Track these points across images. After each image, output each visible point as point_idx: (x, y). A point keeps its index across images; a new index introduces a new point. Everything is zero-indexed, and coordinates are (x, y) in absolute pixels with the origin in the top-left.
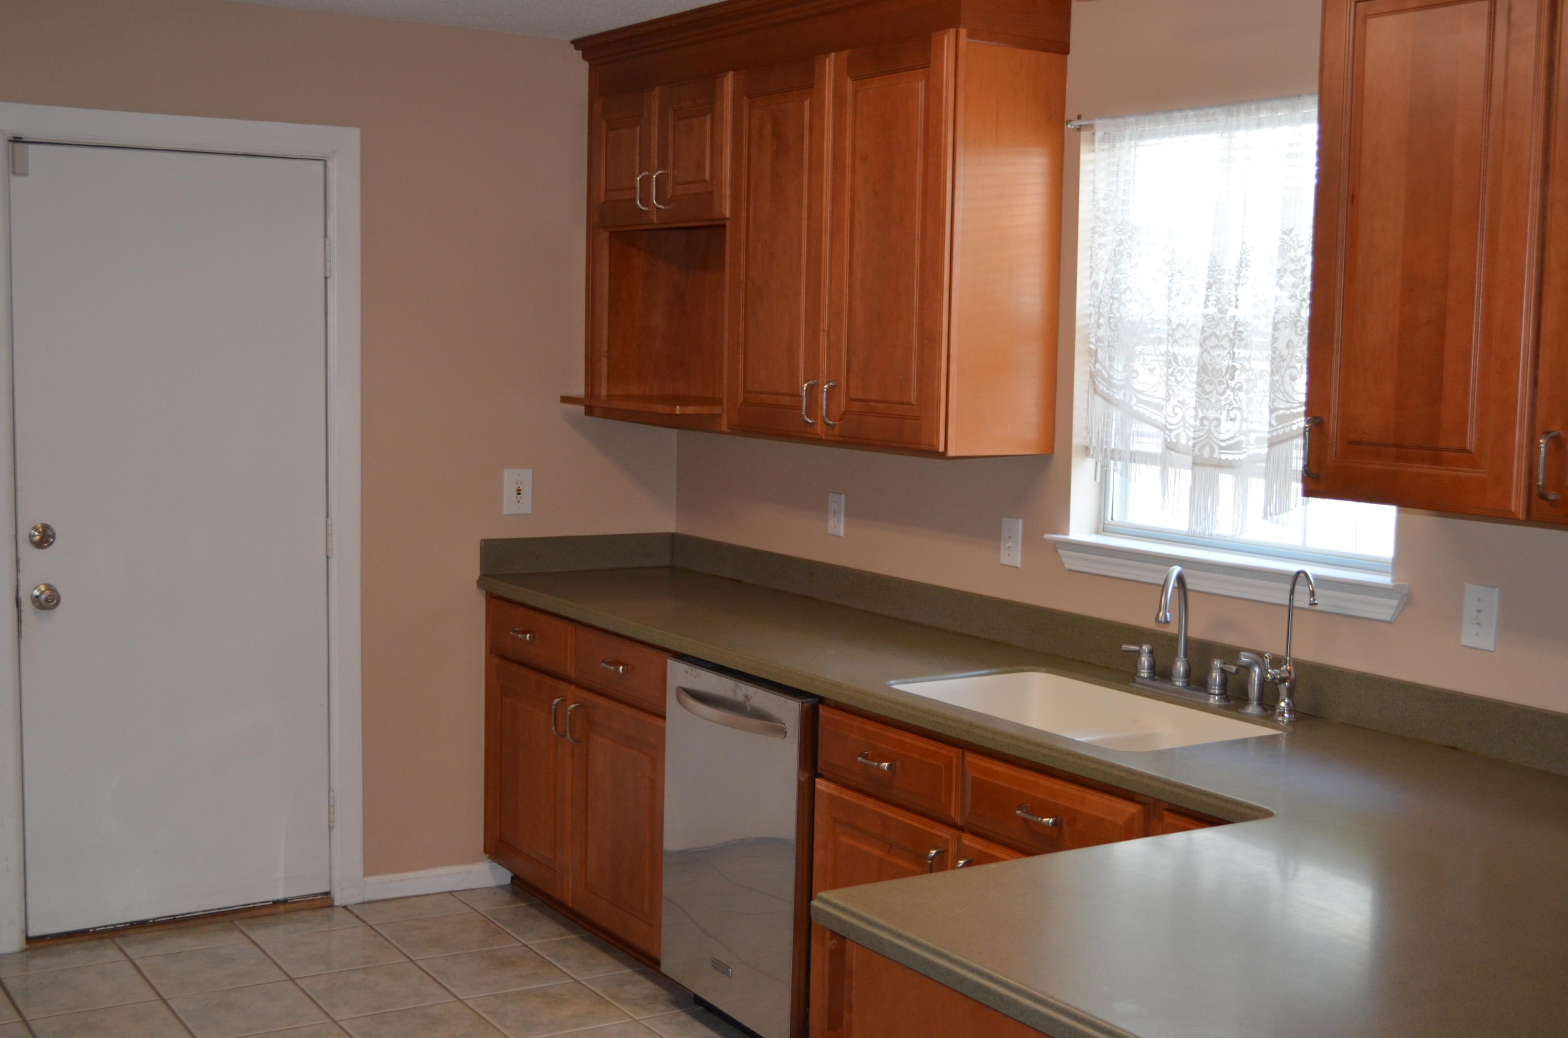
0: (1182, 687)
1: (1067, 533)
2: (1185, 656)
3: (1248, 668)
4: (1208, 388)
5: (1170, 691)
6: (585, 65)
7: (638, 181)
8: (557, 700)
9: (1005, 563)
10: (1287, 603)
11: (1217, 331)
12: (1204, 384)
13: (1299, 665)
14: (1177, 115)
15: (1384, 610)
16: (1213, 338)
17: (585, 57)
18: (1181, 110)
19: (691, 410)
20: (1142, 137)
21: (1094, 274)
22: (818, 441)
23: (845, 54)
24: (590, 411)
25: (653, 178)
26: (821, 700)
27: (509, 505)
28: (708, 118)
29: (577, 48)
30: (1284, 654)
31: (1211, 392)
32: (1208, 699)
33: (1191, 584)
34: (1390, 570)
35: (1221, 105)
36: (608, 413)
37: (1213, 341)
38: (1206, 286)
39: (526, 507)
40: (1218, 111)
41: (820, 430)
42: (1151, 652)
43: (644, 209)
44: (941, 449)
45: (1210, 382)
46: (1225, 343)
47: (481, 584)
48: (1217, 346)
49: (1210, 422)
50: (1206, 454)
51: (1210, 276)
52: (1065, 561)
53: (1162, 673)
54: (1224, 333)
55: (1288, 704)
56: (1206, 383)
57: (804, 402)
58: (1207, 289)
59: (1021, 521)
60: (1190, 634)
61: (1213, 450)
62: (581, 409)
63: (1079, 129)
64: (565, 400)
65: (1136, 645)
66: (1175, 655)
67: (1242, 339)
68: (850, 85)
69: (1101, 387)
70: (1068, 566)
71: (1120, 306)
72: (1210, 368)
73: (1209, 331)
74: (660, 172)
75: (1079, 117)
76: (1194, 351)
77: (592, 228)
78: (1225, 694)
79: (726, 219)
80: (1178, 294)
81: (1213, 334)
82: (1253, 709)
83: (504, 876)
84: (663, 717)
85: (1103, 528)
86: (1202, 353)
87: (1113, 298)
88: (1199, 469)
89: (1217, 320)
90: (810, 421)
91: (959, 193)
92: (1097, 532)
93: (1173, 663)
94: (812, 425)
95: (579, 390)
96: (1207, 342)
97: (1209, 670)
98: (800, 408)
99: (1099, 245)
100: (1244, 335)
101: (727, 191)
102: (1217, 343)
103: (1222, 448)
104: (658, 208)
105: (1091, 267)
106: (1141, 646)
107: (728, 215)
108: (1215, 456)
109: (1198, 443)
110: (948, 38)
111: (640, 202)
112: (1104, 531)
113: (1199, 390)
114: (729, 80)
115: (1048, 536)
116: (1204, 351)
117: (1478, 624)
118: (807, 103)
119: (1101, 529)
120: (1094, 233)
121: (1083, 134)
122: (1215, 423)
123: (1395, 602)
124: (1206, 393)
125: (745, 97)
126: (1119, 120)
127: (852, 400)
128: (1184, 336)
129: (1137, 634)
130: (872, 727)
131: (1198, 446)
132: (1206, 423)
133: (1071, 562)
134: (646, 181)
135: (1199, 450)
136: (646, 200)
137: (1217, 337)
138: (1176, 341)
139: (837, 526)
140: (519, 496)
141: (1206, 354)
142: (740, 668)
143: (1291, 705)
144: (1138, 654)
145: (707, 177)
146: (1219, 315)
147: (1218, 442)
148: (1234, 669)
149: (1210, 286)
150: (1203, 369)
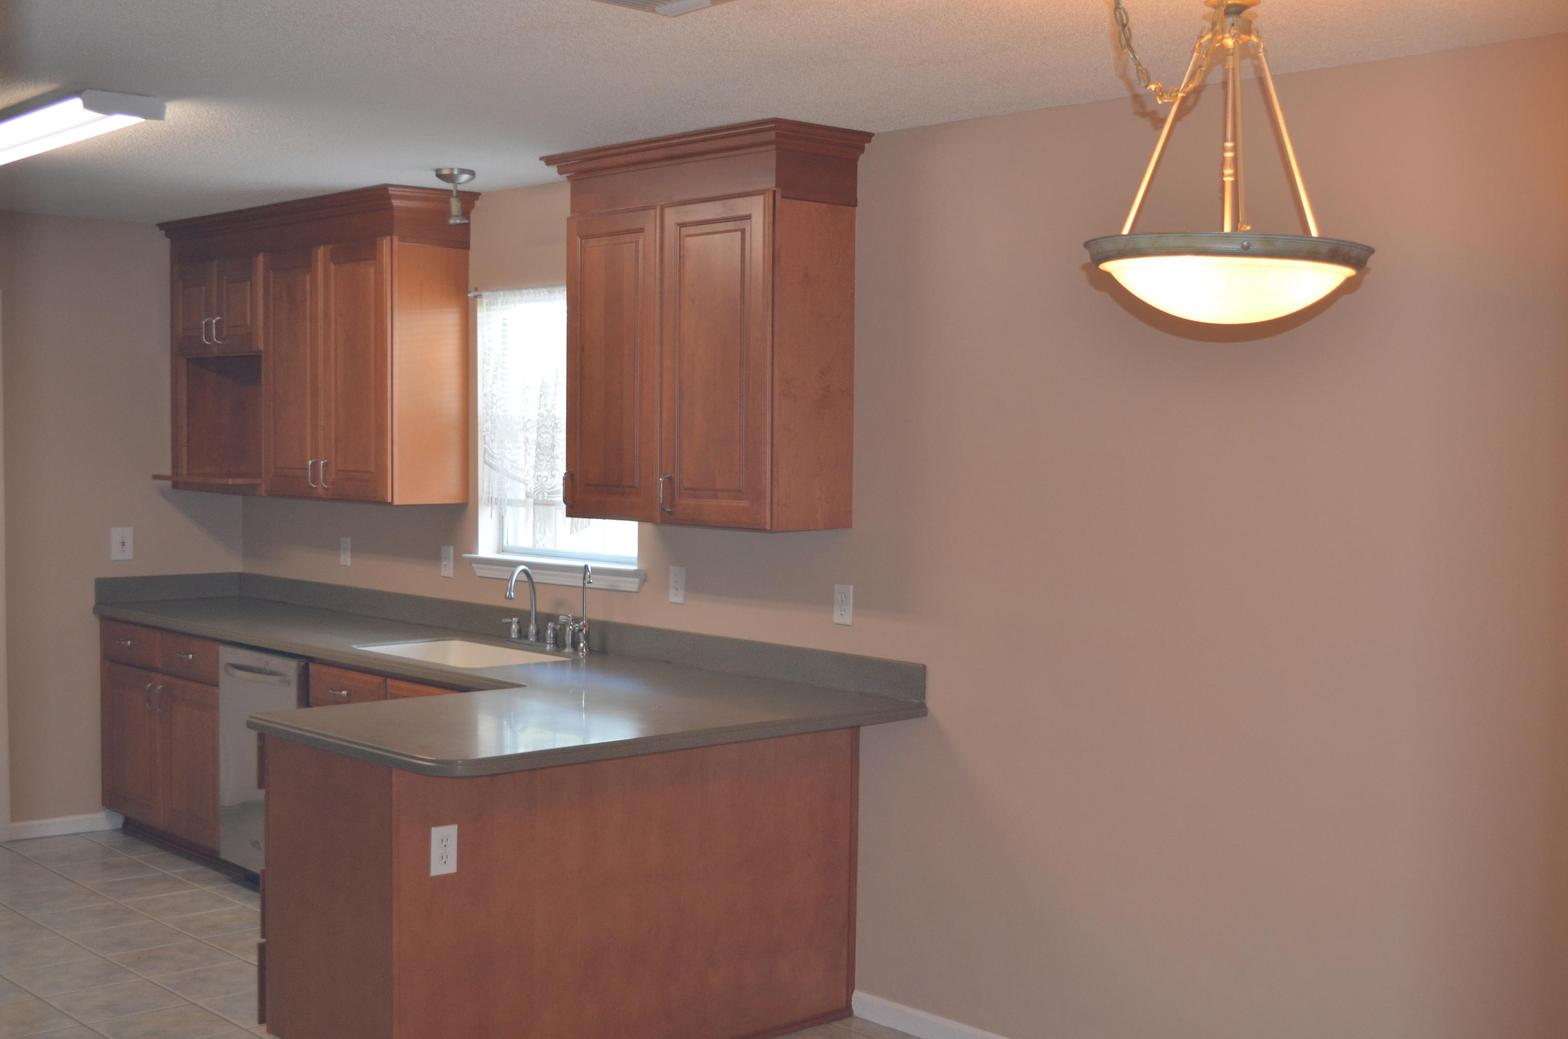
0: (535, 641)
1: (477, 553)
2: (536, 622)
3: (564, 626)
4: (541, 457)
5: (527, 644)
6: (168, 241)
7: (204, 325)
8: (149, 685)
9: (445, 575)
10: (582, 585)
11: (546, 423)
12: (539, 456)
13: (591, 623)
14: (525, 291)
15: (632, 585)
16: (543, 428)
17: (167, 235)
18: (526, 288)
19: (239, 481)
20: (507, 303)
21: (485, 388)
22: (319, 499)
23: (330, 246)
24: (175, 485)
25: (212, 323)
26: (310, 659)
27: (116, 554)
28: (249, 283)
29: (161, 229)
30: (581, 615)
31: (543, 460)
32: (546, 647)
33: (536, 579)
34: (636, 562)
35: (545, 287)
36: (188, 486)
37: (544, 429)
38: (539, 396)
39: (129, 554)
40: (545, 290)
41: (321, 492)
42: (518, 622)
43: (207, 343)
44: (389, 500)
45: (543, 454)
46: (550, 430)
47: (96, 610)
48: (546, 432)
49: (542, 478)
50: (540, 497)
51: (541, 390)
52: (477, 571)
53: (523, 634)
54: (550, 424)
55: (584, 645)
56: (540, 455)
57: (310, 474)
58: (540, 398)
59: (452, 548)
60: (538, 610)
61: (544, 496)
62: (169, 483)
63: (476, 297)
64: (156, 477)
65: (509, 618)
66: (530, 622)
67: (557, 428)
68: (332, 267)
69: (487, 459)
70: (478, 574)
71: (496, 409)
72: (542, 445)
73: (541, 424)
74: (218, 318)
75: (476, 290)
76: (533, 436)
77: (175, 356)
78: (556, 643)
79: (261, 351)
80: (527, 401)
81: (543, 425)
82: (568, 650)
83: (118, 821)
84: (216, 685)
85: (502, 550)
86: (538, 437)
87: (493, 404)
88: (537, 507)
89: (545, 416)
90: (314, 486)
91: (396, 339)
92: (498, 552)
93: (528, 627)
94: (315, 489)
95: (167, 470)
96: (540, 430)
97: (546, 629)
98: (306, 477)
99: (487, 370)
100: (558, 426)
101: (261, 333)
102: (546, 430)
103: (548, 493)
104: (218, 344)
105: (483, 384)
106: (512, 619)
107: (262, 349)
108: (545, 498)
109: (536, 491)
110: (386, 242)
111: (205, 338)
112: (503, 551)
113: (536, 459)
114: (261, 259)
115: (465, 555)
116: (539, 435)
117: (676, 589)
118: (308, 278)
119: (501, 550)
120: (484, 363)
121: (479, 300)
122: (545, 479)
123: (637, 580)
124: (540, 461)
125: (271, 271)
126: (495, 293)
127: (339, 471)
128: (532, 426)
129: (511, 613)
130: (338, 672)
131: (536, 494)
132: (540, 478)
133: (480, 571)
134: (209, 324)
135: (536, 495)
136: (209, 338)
137: (545, 426)
138: (527, 430)
139: (346, 559)
140: (123, 547)
141: (539, 438)
142: (266, 646)
143: (587, 645)
144: (510, 624)
145: (249, 323)
146: (547, 414)
147: (547, 490)
148: (559, 627)
149: (541, 396)
150: (538, 446)
